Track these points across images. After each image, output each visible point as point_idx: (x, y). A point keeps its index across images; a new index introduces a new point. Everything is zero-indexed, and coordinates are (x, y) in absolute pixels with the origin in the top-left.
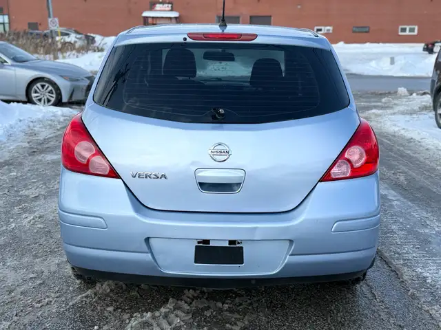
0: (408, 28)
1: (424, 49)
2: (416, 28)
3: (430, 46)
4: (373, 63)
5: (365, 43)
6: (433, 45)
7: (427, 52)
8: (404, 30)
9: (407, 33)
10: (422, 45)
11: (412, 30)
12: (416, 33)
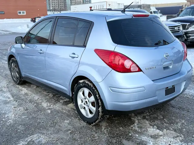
0: (21, 12)
1: (31, 21)
2: (25, 12)
3: (34, 19)
4: (19, 28)
5: (4, 19)
6: (35, 19)
7: (32, 22)
8: (20, 13)
9: (22, 14)
10: (30, 19)
11: (23, 13)
12: (25, 14)
